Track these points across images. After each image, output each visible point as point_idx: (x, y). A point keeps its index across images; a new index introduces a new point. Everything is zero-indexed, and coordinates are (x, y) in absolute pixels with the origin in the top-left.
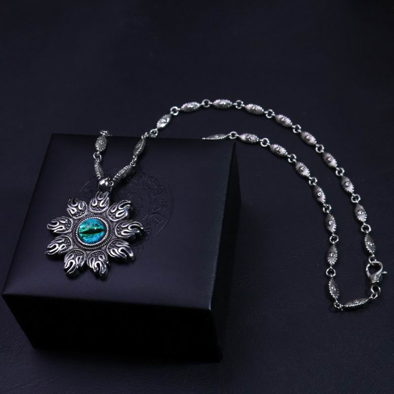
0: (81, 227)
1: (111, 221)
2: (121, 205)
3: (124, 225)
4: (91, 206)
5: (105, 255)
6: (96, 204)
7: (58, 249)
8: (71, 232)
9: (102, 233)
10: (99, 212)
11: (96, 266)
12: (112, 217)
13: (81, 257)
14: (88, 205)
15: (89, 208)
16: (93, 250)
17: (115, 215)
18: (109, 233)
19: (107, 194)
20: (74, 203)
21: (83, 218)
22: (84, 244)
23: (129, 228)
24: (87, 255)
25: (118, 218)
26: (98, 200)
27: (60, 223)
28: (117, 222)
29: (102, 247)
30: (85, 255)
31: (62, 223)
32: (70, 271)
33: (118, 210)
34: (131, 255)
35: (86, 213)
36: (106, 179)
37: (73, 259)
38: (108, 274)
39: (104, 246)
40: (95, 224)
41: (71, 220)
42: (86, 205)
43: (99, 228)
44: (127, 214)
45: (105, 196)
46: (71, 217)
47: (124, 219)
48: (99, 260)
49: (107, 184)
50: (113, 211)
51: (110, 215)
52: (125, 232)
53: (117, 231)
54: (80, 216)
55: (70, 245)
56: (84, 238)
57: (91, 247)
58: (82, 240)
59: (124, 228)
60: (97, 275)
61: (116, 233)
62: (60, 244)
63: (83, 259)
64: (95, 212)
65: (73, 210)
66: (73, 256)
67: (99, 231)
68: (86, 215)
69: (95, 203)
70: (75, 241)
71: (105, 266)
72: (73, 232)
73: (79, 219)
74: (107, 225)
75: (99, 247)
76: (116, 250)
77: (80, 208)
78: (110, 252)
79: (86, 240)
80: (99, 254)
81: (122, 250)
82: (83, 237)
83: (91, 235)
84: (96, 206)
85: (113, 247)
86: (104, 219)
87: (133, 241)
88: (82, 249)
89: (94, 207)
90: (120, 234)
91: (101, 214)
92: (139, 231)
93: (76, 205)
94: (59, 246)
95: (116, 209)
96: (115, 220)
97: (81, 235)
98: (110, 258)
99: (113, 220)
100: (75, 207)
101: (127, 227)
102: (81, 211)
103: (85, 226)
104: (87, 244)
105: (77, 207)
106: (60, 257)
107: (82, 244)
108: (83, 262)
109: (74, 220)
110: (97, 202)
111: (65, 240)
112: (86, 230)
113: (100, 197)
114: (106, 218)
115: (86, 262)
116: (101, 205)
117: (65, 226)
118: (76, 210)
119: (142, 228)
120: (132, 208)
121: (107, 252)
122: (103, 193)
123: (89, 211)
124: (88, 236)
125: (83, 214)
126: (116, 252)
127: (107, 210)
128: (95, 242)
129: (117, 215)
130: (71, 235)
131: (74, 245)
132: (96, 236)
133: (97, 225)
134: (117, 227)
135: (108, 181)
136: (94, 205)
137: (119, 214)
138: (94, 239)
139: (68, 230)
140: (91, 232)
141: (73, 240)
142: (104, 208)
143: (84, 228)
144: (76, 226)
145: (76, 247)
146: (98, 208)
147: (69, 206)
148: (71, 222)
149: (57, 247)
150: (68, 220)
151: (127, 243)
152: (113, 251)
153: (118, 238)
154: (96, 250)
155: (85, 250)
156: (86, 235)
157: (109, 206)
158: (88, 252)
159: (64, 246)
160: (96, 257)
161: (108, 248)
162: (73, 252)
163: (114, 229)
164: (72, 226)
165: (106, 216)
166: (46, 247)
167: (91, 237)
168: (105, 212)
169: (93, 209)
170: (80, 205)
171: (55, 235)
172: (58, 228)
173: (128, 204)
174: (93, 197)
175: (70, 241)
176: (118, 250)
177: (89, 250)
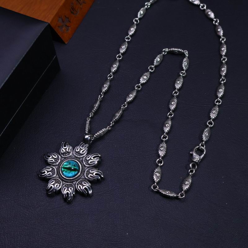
1: (84, 165)
2: (93, 156)
3: (91, 171)
4: (75, 151)
5: (73, 188)
6: (79, 150)
7: (46, 174)
8: (57, 165)
9: (76, 172)
10: (79, 156)
11: (66, 192)
12: (85, 163)
13: (58, 185)
14: (73, 150)
15: (73, 152)
16: (68, 182)
17: (88, 162)
18: (81, 174)
19: (87, 145)
20: (65, 146)
21: (67, 158)
22: (63, 176)
23: (94, 174)
24: (63, 184)
25: (89, 165)
26: (80, 148)
27: (52, 157)
28: (88, 167)
29: (74, 181)
30: (62, 184)
31: (53, 158)
32: (50, 192)
33: (91, 159)
34: (90, 192)
35: (71, 154)
36: (90, 135)
37: (53, 185)
38: (73, 200)
39: (75, 181)
40: (73, 164)
41: (59, 156)
42: (72, 149)
43: (76, 168)
44: (96, 162)
45: (85, 147)
46: (60, 155)
47: (92, 167)
48: (69, 191)
50: (88, 159)
51: (85, 161)
52: (90, 176)
53: (86, 173)
54: (66, 156)
55: (54, 174)
56: (64, 172)
57: (67, 180)
58: (62, 173)
59: (91, 173)
60: (66, 199)
61: (85, 175)
62: (48, 172)
63: (60, 186)
64: (77, 156)
65: (63, 150)
66: (54, 183)
67: (75, 170)
68: (70, 156)
70: (58, 173)
71: (72, 195)
72: (59, 165)
73: (65, 158)
74: (81, 168)
75: (72, 181)
78: (77, 187)
79: (65, 174)
80: (70, 186)
81: (85, 188)
82: (63, 171)
83: (69, 171)
84: (78, 152)
85: (81, 184)
87: (94, 182)
88: (61, 179)
89: (76, 152)
90: (87, 176)
91: (80, 158)
92: (99, 178)
93: (65, 148)
94: (47, 173)
95: (89, 158)
96: (87, 166)
97: (63, 169)
98: (76, 191)
99: (86, 165)
100: (64, 149)
101: (93, 173)
102: (67, 152)
103: (67, 164)
104: (64, 177)
105: (66, 149)
106: (46, 180)
107: (62, 176)
108: (59, 188)
109: (61, 157)
110: (79, 149)
111: (52, 169)
112: (67, 167)
113: (82, 147)
114: (81, 162)
115: (61, 188)
116: (81, 152)
117: (55, 160)
118: (65, 151)
119: (102, 176)
120: (100, 160)
121: (75, 186)
122: (85, 144)
123: (73, 154)
125: (69, 155)
127: (84, 157)
128: (70, 177)
130: (57, 167)
131: (57, 175)
132: (72, 173)
133: (74, 165)
134: (87, 171)
135: (90, 137)
136: (76, 150)
137: (91, 162)
138: (70, 175)
139: (56, 163)
140: (69, 169)
141: (57, 171)
142: (83, 154)
143: (66, 165)
144: (62, 161)
145: (57, 176)
146: (79, 154)
147: (61, 147)
148: (59, 158)
149: (46, 173)
150: (58, 156)
151: (90, 184)
152: (80, 187)
153: (86, 178)
155: (63, 180)
156: (66, 170)
157: (86, 155)
158: (64, 183)
159: (50, 174)
160: (67, 187)
161: (77, 184)
162: (55, 180)
163: (84, 171)
164: (59, 161)
165: (82, 160)
166: (40, 171)
167: (68, 173)
168: (83, 158)
169: (75, 154)
170: (68, 148)
171: (48, 164)
172: (50, 159)
173: (99, 157)
174: (77, 145)
175: (55, 171)
176: (83, 187)
177: (65, 181)
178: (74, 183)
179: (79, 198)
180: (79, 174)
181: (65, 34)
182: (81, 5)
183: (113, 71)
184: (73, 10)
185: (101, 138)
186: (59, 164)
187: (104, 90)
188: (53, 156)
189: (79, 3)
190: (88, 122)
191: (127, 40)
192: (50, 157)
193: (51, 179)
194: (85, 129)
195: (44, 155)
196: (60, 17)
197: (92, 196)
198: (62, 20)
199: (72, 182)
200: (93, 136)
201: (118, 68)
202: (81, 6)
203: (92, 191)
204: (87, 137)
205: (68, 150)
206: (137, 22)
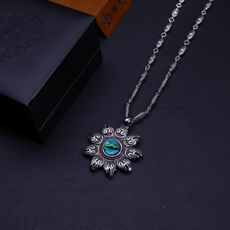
0: (107, 143)
1: (125, 145)
2: (133, 137)
3: (131, 150)
4: (116, 132)
5: (115, 165)
6: (119, 132)
7: (90, 152)
8: (100, 144)
9: (117, 151)
10: (120, 137)
11: (108, 169)
12: (126, 143)
13: (101, 161)
14: (115, 131)
15: (114, 133)
16: (109, 159)
18: (121, 152)
19: (127, 127)
21: (109, 138)
22: (105, 154)
24: (105, 161)
25: (129, 145)
26: (121, 130)
27: (96, 137)
28: (128, 147)
29: (115, 159)
30: (104, 161)
31: (97, 137)
32: (93, 168)
33: (130, 139)
34: (130, 169)
35: (112, 135)
36: (130, 119)
37: (96, 161)
38: (114, 176)
39: (116, 159)
40: (115, 144)
41: (102, 136)
42: (114, 131)
43: (117, 147)
44: (135, 143)
45: (126, 129)
47: (132, 146)
48: (111, 167)
49: (129, 121)
50: (128, 140)
51: (125, 141)
52: (130, 155)
53: (126, 152)
54: (108, 136)
55: (97, 152)
56: (106, 151)
57: (109, 157)
59: (131, 152)
60: (107, 174)
61: (125, 153)
62: (92, 149)
63: (102, 163)
64: (118, 136)
65: (105, 132)
66: (97, 159)
67: (116, 149)
68: (112, 137)
69: (119, 131)
70: (101, 151)
71: (113, 171)
72: (102, 144)
73: (107, 138)
74: (122, 147)
75: (113, 159)
76: (122, 164)
77: (109, 131)
78: (118, 164)
79: (107, 152)
80: (112, 163)
81: (126, 165)
82: (106, 150)
83: (111, 150)
84: (119, 133)
85: (121, 162)
86: (121, 143)
87: (133, 160)
88: (103, 157)
89: (118, 133)
90: (127, 155)
91: (120, 139)
92: (138, 157)
93: (108, 129)
94: (91, 151)
95: (129, 139)
96: (127, 145)
97: (105, 148)
98: (117, 167)
99: (126, 145)
100: (107, 130)
101: (133, 152)
102: (109, 133)
103: (109, 143)
104: (107, 155)
105: (108, 130)
106: (90, 157)
107: (104, 154)
108: (102, 165)
109: (104, 137)
110: (120, 131)
111: (96, 148)
112: (109, 146)
113: (123, 129)
114: (122, 142)
116: (122, 133)
117: (98, 140)
118: (107, 132)
119: (141, 155)
120: (139, 141)
121: (116, 163)
122: (126, 126)
123: (114, 135)
124: (108, 150)
125: (110, 135)
127: (124, 137)
128: (112, 155)
129: (129, 143)
130: (100, 146)
131: (99, 153)
132: (113, 152)
133: (116, 145)
134: (127, 150)
135: (130, 120)
136: (118, 132)
137: (131, 142)
138: (112, 153)
139: (99, 142)
140: (111, 148)
141: (100, 150)
142: (123, 135)
143: (108, 144)
144: (104, 141)
145: (100, 154)
146: (120, 135)
147: (104, 128)
148: (102, 138)
149: (90, 151)
150: (101, 136)
151: (130, 162)
152: (121, 164)
153: (126, 157)
154: (111, 160)
155: (105, 158)
156: (108, 149)
157: (126, 136)
158: (106, 160)
159: (94, 152)
160: (110, 164)
161: (118, 161)
162: (98, 157)
163: (125, 151)
164: (102, 141)
165: (123, 141)
166: (84, 149)
167: (110, 151)
168: (123, 138)
169: (117, 135)
170: (110, 130)
171: (91, 143)
172: (94, 139)
173: (138, 138)
174: (119, 127)
175: (98, 149)
176: (123, 164)
177: (107, 159)
178: (115, 160)
179: (119, 174)
180: (120, 152)
181: (107, 29)
182: (121, 5)
183: (150, 63)
184: (115, 9)
185: (140, 121)
186: (101, 143)
187: (141, 80)
188: (97, 136)
189: (120, 3)
190: (128, 107)
191: (163, 36)
192: (93, 136)
193: (94, 156)
194: (125, 113)
195: (88, 135)
196: (103, 15)
197: (131, 172)
198: (105, 17)
199: (114, 160)
200: (133, 119)
201: (155, 60)
202: (122, 6)
203: (132, 169)
204: (127, 120)
205: (110, 131)
206: (172, 20)
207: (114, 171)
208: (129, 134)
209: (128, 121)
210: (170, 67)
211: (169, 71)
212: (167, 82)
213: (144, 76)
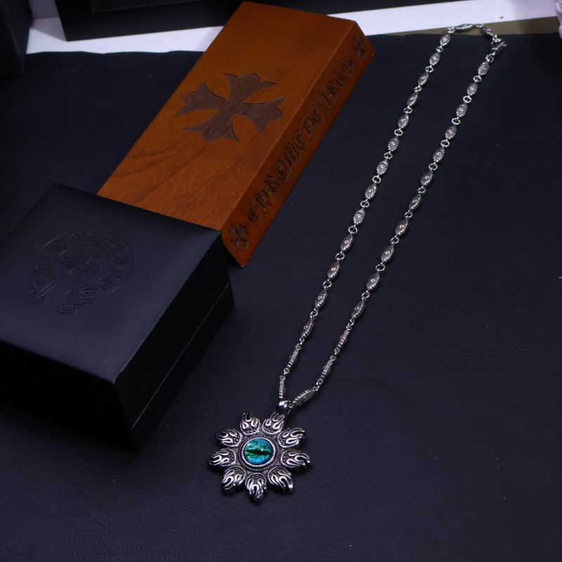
0: (249, 445)
1: (280, 446)
2: (294, 432)
3: (291, 454)
4: (264, 425)
5: (264, 480)
6: (270, 424)
7: (220, 461)
8: (237, 447)
9: (267, 457)
10: (270, 433)
11: (253, 488)
12: (282, 443)
13: (240, 476)
14: (261, 424)
15: (261, 427)
16: (254, 472)
17: (285, 441)
18: (275, 459)
19: (283, 416)
20: (248, 419)
21: (253, 436)
22: (247, 462)
23: (296, 458)
24: (247, 475)
25: (288, 445)
26: (272, 421)
27: (229, 435)
28: (286, 449)
29: (264, 470)
30: (245, 474)
31: (231, 436)
32: (227, 487)
33: (289, 436)
34: (291, 486)
35: (258, 431)
36: (286, 401)
37: (232, 475)
39: (266, 470)
40: (263, 445)
41: (241, 435)
43: (266, 450)
44: (298, 442)
45: (280, 419)
46: (241, 432)
47: (292, 448)
48: (258, 484)
49: (286, 406)
50: (285, 437)
51: (280, 440)
52: (290, 461)
53: (283, 458)
54: (251, 433)
55: (233, 461)
56: (248, 457)
57: (253, 467)
58: (246, 458)
59: (291, 457)
60: (252, 498)
61: (282, 460)
62: (223, 457)
64: (267, 432)
65: (245, 425)
66: (233, 473)
67: (265, 453)
68: (257, 434)
69: (268, 423)
70: (239, 458)
71: (262, 491)
72: (240, 447)
73: (249, 436)
74: (274, 450)
75: (261, 470)
76: (276, 478)
77: (252, 425)
78: (270, 478)
79: (250, 459)
80: (259, 477)
81: (283, 480)
82: (248, 455)
83: (256, 456)
84: (269, 427)
85: (275, 474)
86: (273, 442)
87: (296, 472)
88: (244, 467)
89: (267, 427)
90: (285, 462)
91: (272, 436)
92: (304, 464)
93: (249, 421)
94: (222, 459)
95: (287, 435)
96: (284, 447)
97: (246, 453)
98: (268, 484)
99: (282, 446)
100: (247, 423)
101: (294, 457)
102: (253, 428)
103: (252, 445)
104: (249, 464)
105: (250, 423)
106: (221, 470)
107: (245, 463)
108: (242, 481)
109: (244, 435)
110: (270, 422)
111: (230, 454)
112: (253, 449)
113: (275, 419)
114: (275, 441)
115: (244, 481)
116: (274, 427)
117: (233, 440)
118: (248, 426)
119: (308, 462)
120: (304, 438)
121: (267, 477)
122: (280, 414)
123: (261, 430)
124: (253, 456)
125: (254, 432)
126: (277, 480)
127: (279, 433)
128: (259, 464)
129: (287, 442)
130: (237, 450)
131: (237, 462)
132: (261, 458)
133: (264, 447)
134: (284, 454)
135: (288, 404)
136: (267, 425)
137: (290, 441)
138: (258, 460)
139: (235, 444)
140: (257, 452)
141: (237, 456)
142: (277, 430)
143: (251, 447)
144: (244, 442)
145: (238, 463)
146: (270, 429)
147: (243, 420)
148: (240, 437)
149: (220, 459)
150: (238, 434)
151: (290, 474)
152: (274, 477)
153: (283, 466)
154: (258, 472)
155: (247, 469)
156: (251, 454)
157: (282, 430)
158: (249, 472)
159: (226, 460)
160: (255, 479)
161: (270, 474)
162: (234, 468)
163: (280, 455)
164: (240, 441)
165: (276, 439)
166: (210, 456)
167: (255, 458)
168: (277, 435)
169: (265, 430)
170: (254, 422)
171: (222, 446)
172: (226, 439)
173: (302, 433)
174: (268, 417)
175: (234, 456)
176: (278, 478)
177: (250, 470)
178: (265, 472)
179: (272, 495)
180: (272, 459)
181: (240, 251)
182: (263, 207)
183: (318, 305)
184: (252, 215)
185: (305, 404)
186: (240, 445)
187: (304, 335)
188: (231, 434)
189: (262, 204)
190: (282, 382)
191: (338, 259)
192: (225, 435)
193: (227, 468)
194: (279, 392)
195: (217, 433)
196: (232, 226)
197: (293, 493)
198: (236, 230)
199: (262, 472)
200: (292, 402)
201: (326, 300)
202: (264, 209)
203: (294, 486)
204: (281, 404)
205: (254, 424)
206: (355, 231)
207: (264, 490)
208: (286, 427)
209: (282, 406)
210: (352, 311)
211: (351, 318)
212: (348, 337)
213: (308, 328)
